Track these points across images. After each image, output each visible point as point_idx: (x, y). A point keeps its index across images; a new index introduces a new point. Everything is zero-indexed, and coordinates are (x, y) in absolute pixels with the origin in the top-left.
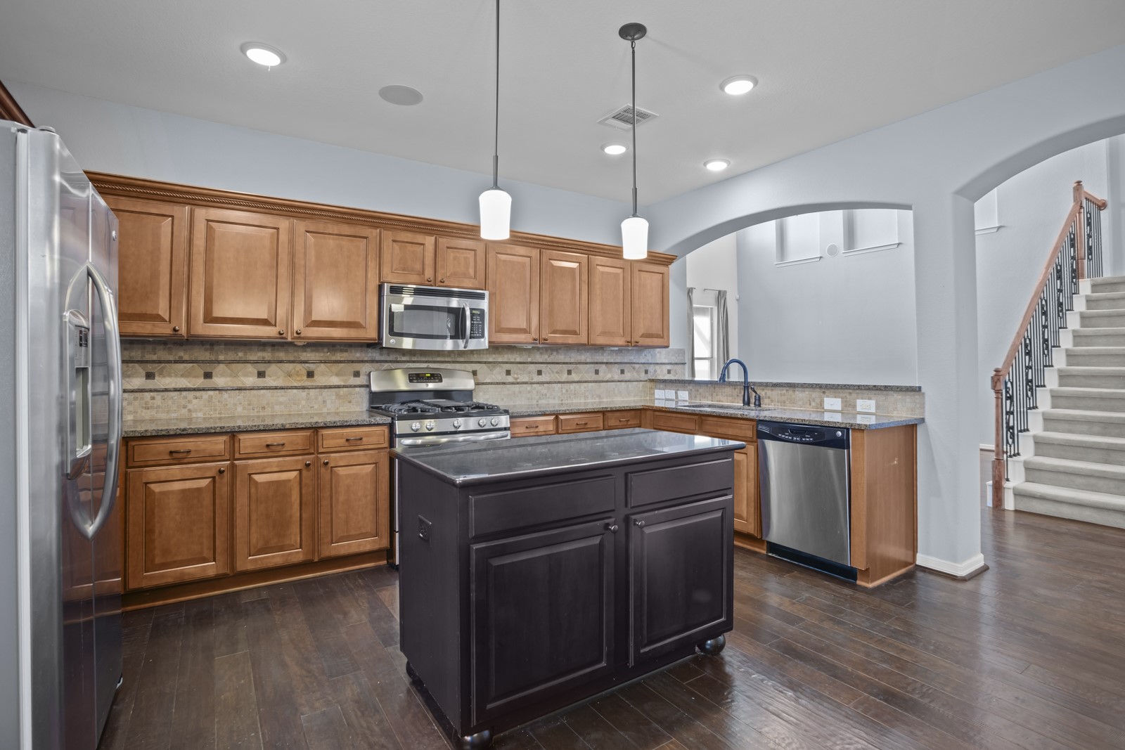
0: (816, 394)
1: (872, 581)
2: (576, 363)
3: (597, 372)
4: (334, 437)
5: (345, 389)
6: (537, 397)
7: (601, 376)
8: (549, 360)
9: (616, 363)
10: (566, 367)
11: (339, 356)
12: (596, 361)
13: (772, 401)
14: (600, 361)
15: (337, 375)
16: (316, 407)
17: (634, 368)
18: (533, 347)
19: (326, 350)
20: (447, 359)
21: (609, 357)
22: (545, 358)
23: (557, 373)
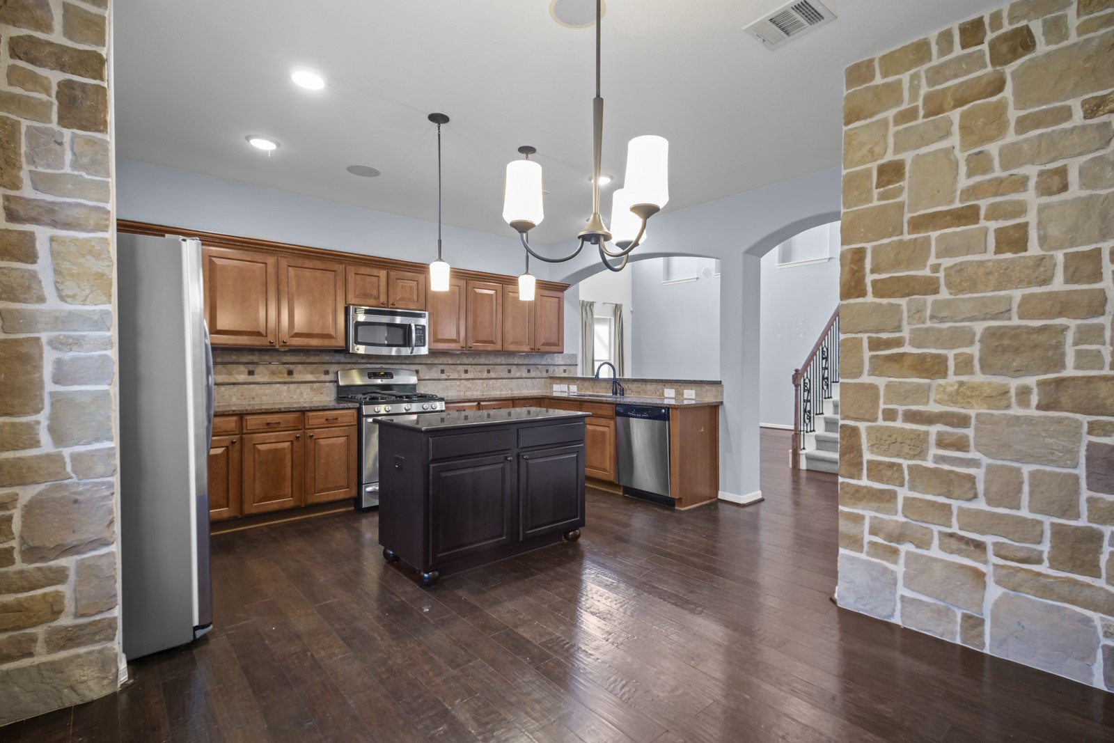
0: (659, 386)
1: (684, 507)
2: (494, 365)
3: (509, 371)
4: (317, 417)
5: (318, 384)
6: (464, 390)
7: (513, 374)
8: (473, 362)
9: (524, 365)
10: (486, 368)
11: (312, 359)
12: (509, 363)
13: (632, 392)
14: (512, 363)
15: (311, 373)
16: (295, 397)
17: (538, 368)
18: (461, 353)
19: (302, 354)
20: (396, 362)
21: (520, 360)
22: (470, 360)
23: (479, 372)
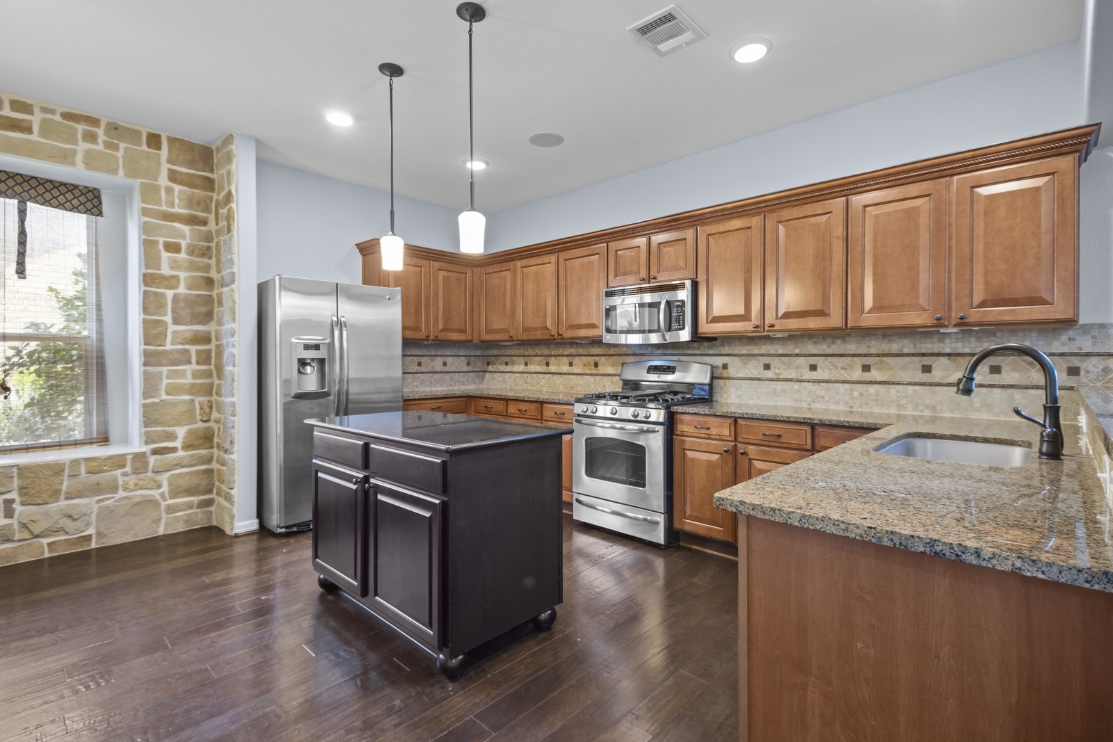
2: (878, 355)
3: (925, 369)
4: (550, 410)
6: (810, 399)
8: (829, 351)
10: (859, 362)
12: (924, 351)
14: (936, 351)
15: (612, 366)
21: (960, 345)
22: (823, 348)
23: (843, 368)
